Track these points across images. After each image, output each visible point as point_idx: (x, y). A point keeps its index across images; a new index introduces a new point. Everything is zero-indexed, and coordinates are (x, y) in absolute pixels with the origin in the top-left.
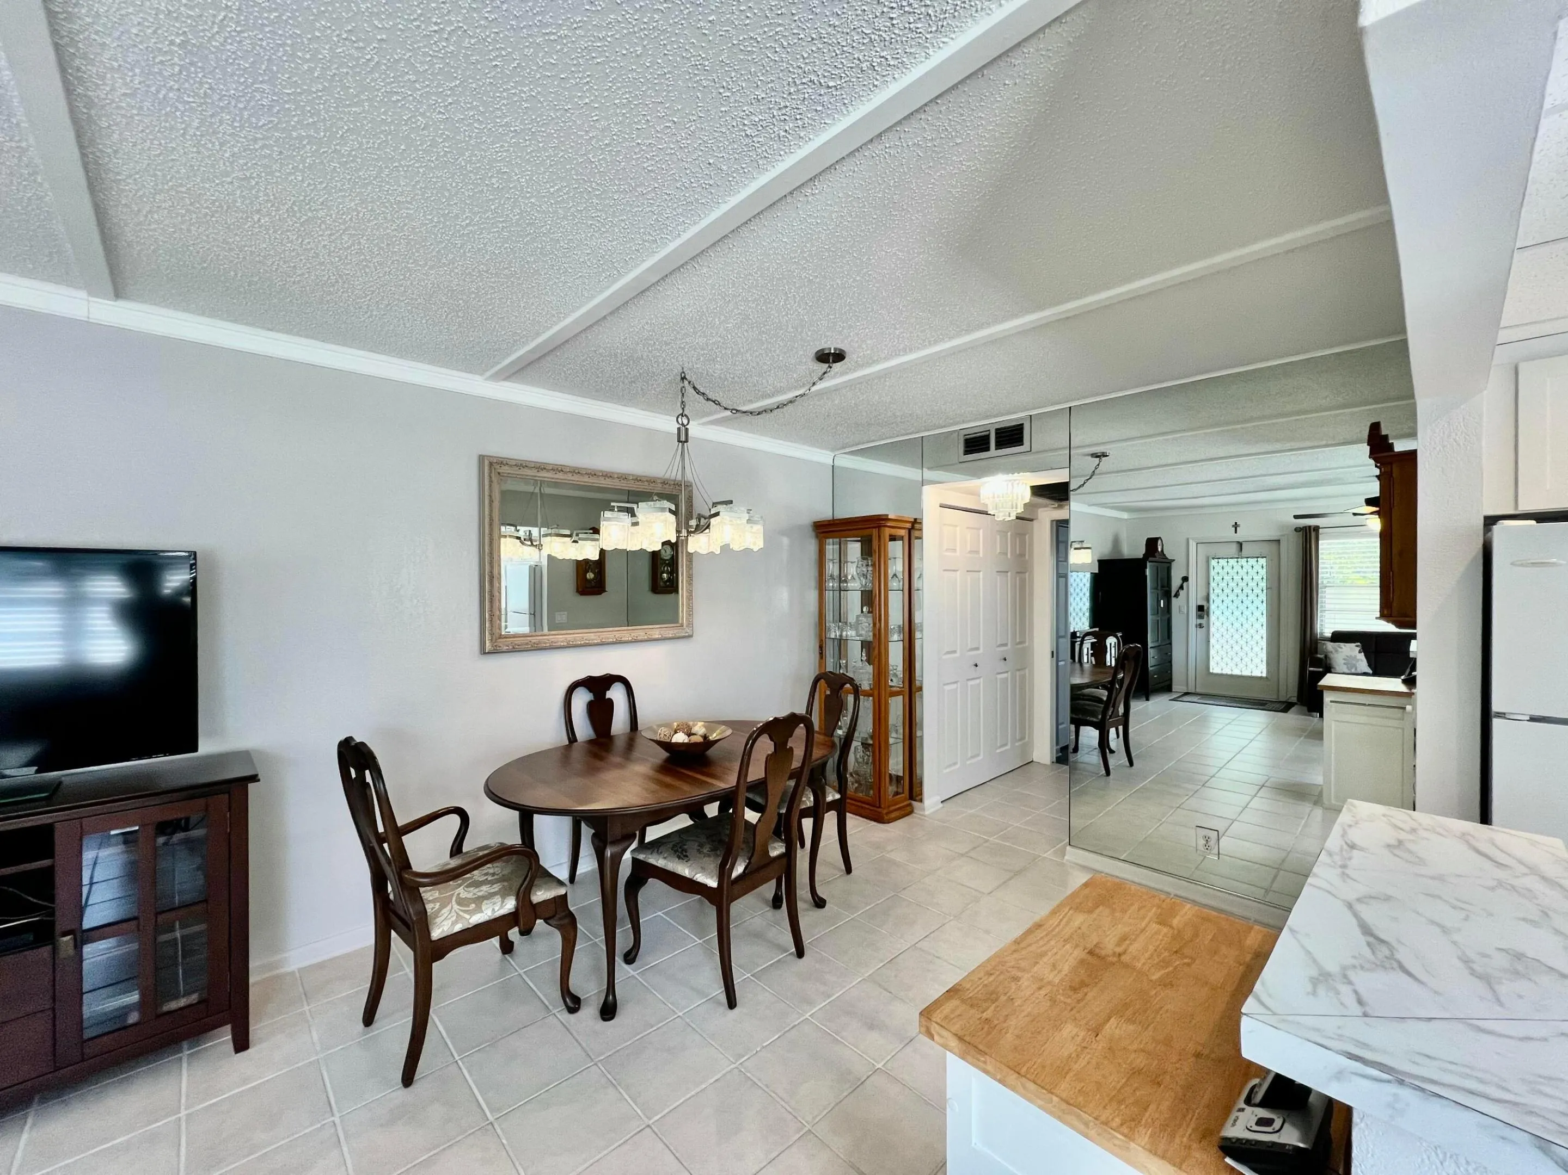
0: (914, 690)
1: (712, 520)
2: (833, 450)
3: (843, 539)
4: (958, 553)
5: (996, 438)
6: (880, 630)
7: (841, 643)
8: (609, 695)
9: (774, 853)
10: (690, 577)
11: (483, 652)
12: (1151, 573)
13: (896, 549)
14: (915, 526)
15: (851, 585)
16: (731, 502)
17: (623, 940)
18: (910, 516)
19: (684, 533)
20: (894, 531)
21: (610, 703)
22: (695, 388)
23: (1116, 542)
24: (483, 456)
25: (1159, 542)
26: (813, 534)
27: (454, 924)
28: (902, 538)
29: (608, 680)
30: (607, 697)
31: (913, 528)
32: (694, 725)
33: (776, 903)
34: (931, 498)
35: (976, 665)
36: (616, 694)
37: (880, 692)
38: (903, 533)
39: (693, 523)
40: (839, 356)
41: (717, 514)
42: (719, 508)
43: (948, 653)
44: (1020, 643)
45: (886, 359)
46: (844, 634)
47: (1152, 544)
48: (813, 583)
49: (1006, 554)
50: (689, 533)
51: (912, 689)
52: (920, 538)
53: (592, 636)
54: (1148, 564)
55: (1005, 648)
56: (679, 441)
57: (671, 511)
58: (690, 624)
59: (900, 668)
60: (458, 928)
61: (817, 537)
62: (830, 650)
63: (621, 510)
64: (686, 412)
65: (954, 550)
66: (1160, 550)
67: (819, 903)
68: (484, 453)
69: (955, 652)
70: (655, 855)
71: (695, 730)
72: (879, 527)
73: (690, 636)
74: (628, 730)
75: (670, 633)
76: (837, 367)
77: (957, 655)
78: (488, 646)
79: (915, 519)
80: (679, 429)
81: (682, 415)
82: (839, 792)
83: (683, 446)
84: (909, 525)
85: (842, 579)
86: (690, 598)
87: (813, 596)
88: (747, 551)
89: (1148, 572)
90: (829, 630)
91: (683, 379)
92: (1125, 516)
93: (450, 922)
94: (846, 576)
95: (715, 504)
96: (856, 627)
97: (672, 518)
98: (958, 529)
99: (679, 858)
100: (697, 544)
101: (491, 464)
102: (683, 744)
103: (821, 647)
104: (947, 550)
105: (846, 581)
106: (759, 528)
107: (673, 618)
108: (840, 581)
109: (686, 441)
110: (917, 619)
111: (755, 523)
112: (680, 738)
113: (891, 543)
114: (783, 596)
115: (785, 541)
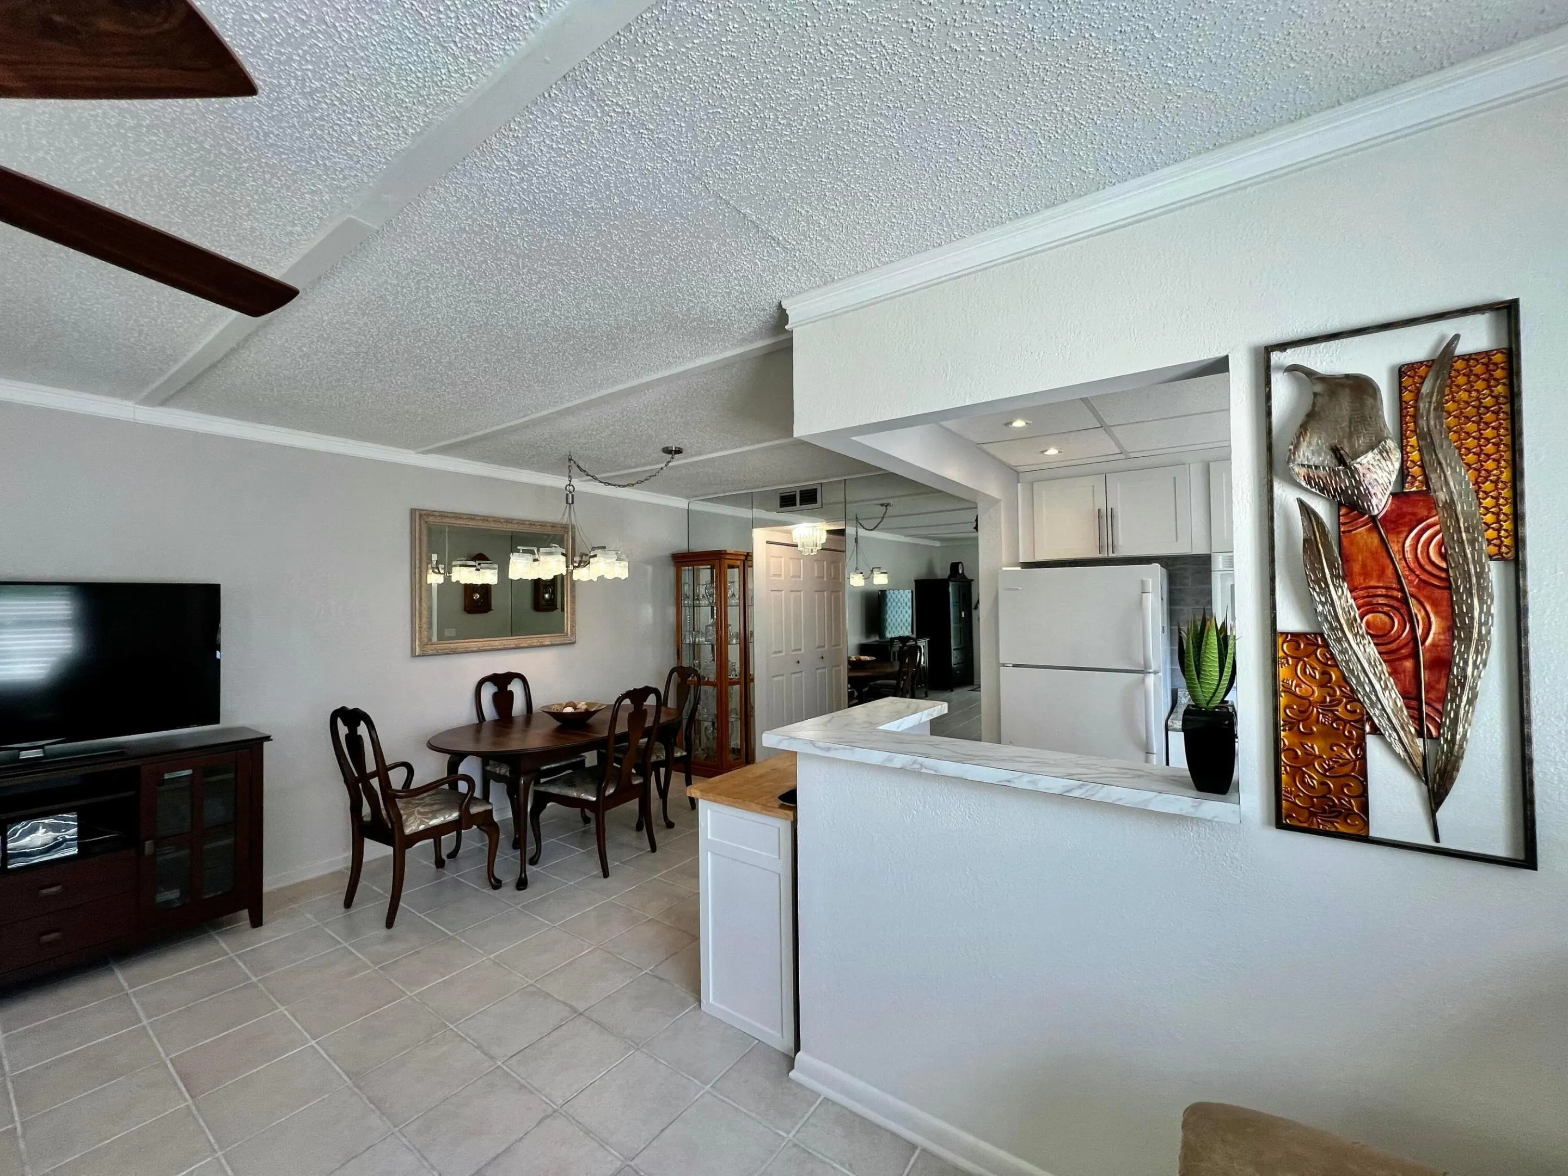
0: (748, 680)
1: (592, 560)
2: (687, 497)
3: (695, 567)
4: (783, 578)
5: (801, 497)
6: (721, 638)
7: (695, 646)
8: (510, 688)
9: (636, 782)
10: (573, 597)
11: (413, 655)
12: (953, 591)
13: (734, 575)
14: (747, 559)
15: (703, 602)
16: (604, 547)
17: (531, 848)
18: (743, 550)
19: (571, 567)
20: (731, 562)
21: (511, 693)
22: (578, 466)
23: (930, 566)
24: (415, 510)
25: (960, 565)
26: (672, 563)
27: (419, 825)
28: (738, 567)
29: (510, 677)
30: (509, 689)
31: (746, 559)
32: (579, 703)
33: (639, 828)
34: (760, 536)
35: (798, 662)
36: (515, 687)
37: (722, 682)
38: (738, 563)
39: (577, 559)
40: (679, 451)
41: (595, 556)
42: (598, 552)
43: (775, 653)
44: (836, 645)
45: (710, 453)
46: (697, 640)
47: (955, 566)
48: (672, 600)
49: (823, 578)
50: (575, 567)
51: (747, 679)
52: (752, 566)
53: (497, 643)
54: (951, 584)
55: (823, 649)
56: (567, 503)
57: (563, 554)
58: (573, 633)
59: (738, 665)
60: (422, 827)
61: (675, 566)
62: (686, 653)
63: (525, 551)
64: (572, 483)
65: (780, 575)
66: (960, 572)
67: (670, 825)
68: (416, 507)
69: (781, 652)
70: (552, 787)
71: (579, 706)
72: (720, 559)
73: (574, 643)
74: (525, 713)
75: (558, 641)
76: (677, 456)
77: (783, 654)
78: (418, 651)
79: (748, 553)
80: (567, 495)
81: (569, 485)
82: (686, 751)
83: (570, 507)
84: (743, 558)
85: (696, 598)
86: (573, 614)
87: (672, 611)
88: (617, 579)
89: (950, 589)
90: (685, 638)
91: (570, 460)
92: (938, 544)
93: (416, 824)
94: (698, 596)
95: (594, 549)
96: (706, 635)
97: (564, 558)
98: (783, 559)
99: (569, 786)
100: (580, 575)
101: (421, 515)
102: (571, 714)
103: (678, 651)
104: (774, 575)
105: (698, 599)
106: (625, 564)
107: (560, 629)
108: (694, 599)
109: (573, 503)
110: (749, 629)
111: (623, 560)
112: (569, 710)
113: (729, 570)
114: (648, 612)
115: (650, 569)
